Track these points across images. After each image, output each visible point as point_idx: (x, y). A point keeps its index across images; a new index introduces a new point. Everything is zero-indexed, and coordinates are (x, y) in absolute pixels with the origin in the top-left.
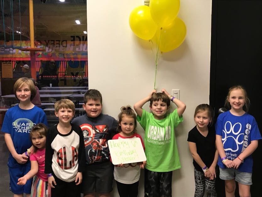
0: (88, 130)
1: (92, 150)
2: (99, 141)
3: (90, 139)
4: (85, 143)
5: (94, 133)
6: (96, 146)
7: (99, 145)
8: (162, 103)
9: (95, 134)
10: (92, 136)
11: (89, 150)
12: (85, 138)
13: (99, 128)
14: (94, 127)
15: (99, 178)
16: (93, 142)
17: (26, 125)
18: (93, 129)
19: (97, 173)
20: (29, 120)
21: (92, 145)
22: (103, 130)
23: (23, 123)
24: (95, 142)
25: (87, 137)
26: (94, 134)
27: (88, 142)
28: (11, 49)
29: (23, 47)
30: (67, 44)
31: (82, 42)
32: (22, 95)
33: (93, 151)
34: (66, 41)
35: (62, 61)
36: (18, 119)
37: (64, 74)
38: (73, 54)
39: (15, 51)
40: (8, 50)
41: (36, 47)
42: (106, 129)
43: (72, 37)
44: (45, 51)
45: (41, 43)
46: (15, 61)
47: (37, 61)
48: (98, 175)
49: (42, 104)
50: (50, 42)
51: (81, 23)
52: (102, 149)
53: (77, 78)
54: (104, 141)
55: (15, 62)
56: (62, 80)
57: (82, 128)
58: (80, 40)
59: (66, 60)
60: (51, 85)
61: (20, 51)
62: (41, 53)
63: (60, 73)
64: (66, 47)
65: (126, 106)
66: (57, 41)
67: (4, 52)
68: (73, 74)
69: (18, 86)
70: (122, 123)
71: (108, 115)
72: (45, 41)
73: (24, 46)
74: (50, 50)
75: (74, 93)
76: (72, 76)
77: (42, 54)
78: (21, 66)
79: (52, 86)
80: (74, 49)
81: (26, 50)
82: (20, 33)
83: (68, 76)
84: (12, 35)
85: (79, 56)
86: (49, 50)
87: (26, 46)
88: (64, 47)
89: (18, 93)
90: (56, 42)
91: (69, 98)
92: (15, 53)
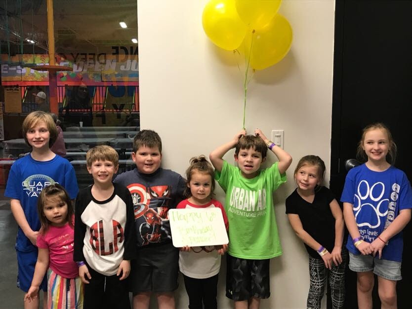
0: (139, 194)
1: (145, 224)
2: (156, 210)
3: (143, 208)
4: (136, 214)
5: (149, 197)
6: (152, 218)
7: (157, 217)
8: (254, 152)
9: (151, 200)
10: (145, 202)
11: (142, 225)
12: (135, 206)
13: (156, 190)
14: (148, 188)
15: (156, 268)
16: (147, 213)
17: (43, 184)
18: (147, 191)
19: (153, 260)
20: (48, 177)
21: (146, 217)
22: (164, 194)
23: (40, 182)
24: (150, 211)
25: (138, 204)
26: (148, 200)
27: (139, 212)
28: (19, 67)
29: (38, 65)
30: (105, 59)
31: (129, 56)
32: (36, 138)
33: (148, 226)
34: (105, 54)
35: (99, 86)
36: (31, 176)
37: (102, 106)
38: (116, 76)
39: (25, 70)
40: (15, 69)
41: (57, 65)
42: (167, 192)
43: (113, 48)
44: (72, 70)
45: (65, 58)
46: (24, 87)
47: (59, 87)
48: (156, 264)
49: (67, 153)
50: (80, 56)
51: (128, 26)
52: (162, 223)
53: (122, 113)
54: (165, 211)
55: (26, 88)
56: (98, 116)
57: (131, 189)
58: (127, 53)
59: (105, 84)
60: (81, 123)
61: (33, 71)
62: (65, 73)
63: (95, 106)
64: (105, 64)
65: (198, 156)
66: (90, 54)
67: (7, 72)
68: (115, 107)
69: (29, 124)
70: (191, 182)
71: (170, 170)
72: (72, 54)
73: (39, 62)
74: (80, 69)
75: (118, 136)
76: (115, 110)
77: (68, 76)
78: (34, 94)
79: (83, 126)
80: (118, 68)
81: (43, 68)
82: (32, 42)
83: (108, 110)
84: (20, 46)
85: (126, 79)
86: (78, 69)
87: (41, 63)
88: (101, 63)
89: (30, 136)
90: (88, 56)
91: (109, 144)
92: (24, 74)
